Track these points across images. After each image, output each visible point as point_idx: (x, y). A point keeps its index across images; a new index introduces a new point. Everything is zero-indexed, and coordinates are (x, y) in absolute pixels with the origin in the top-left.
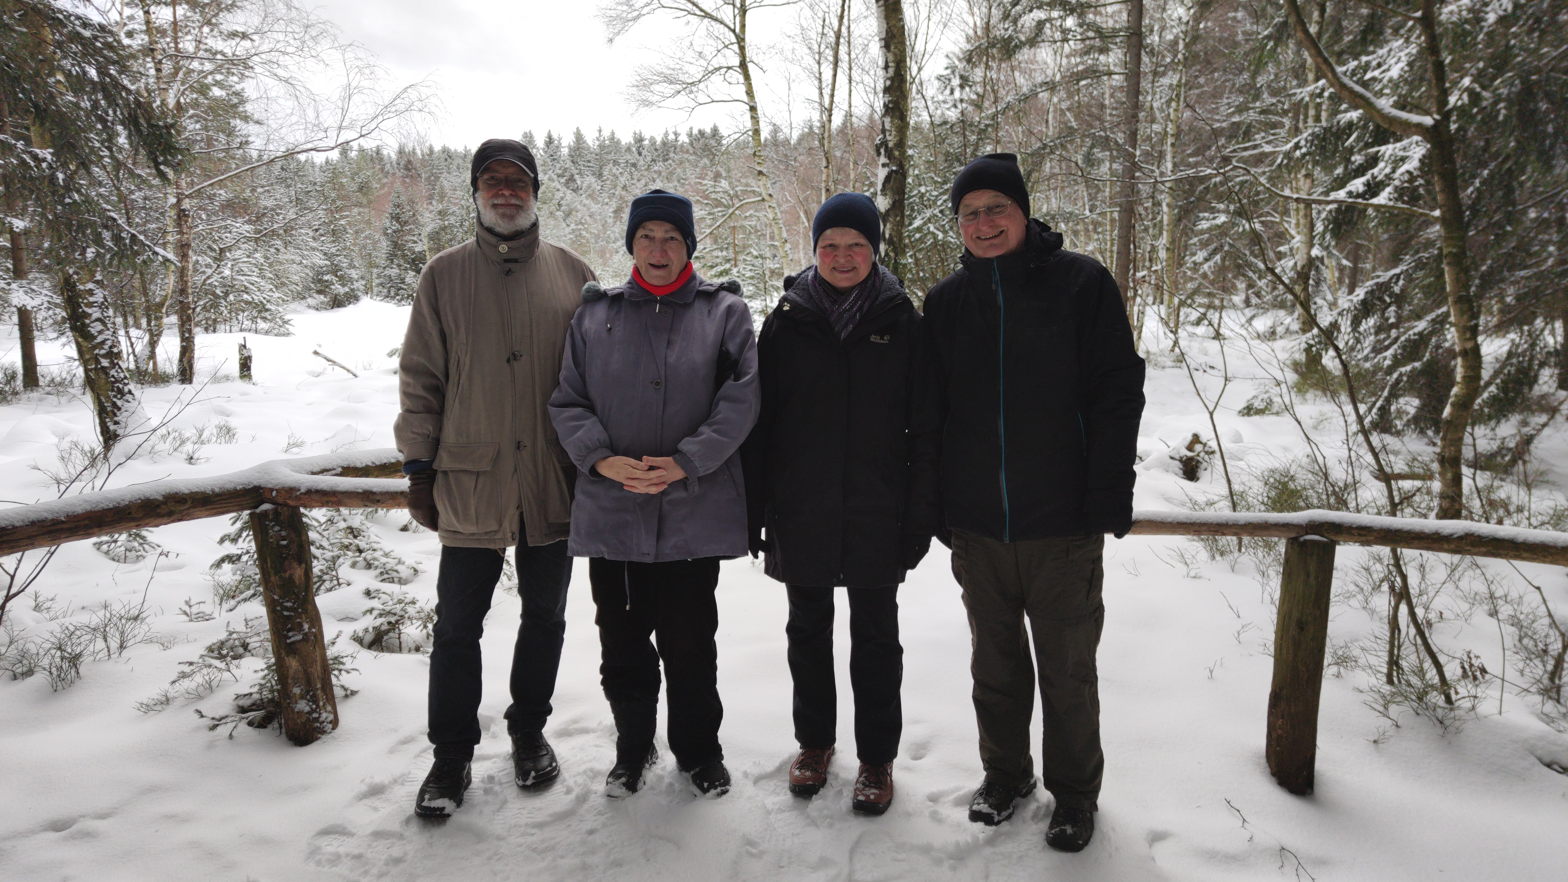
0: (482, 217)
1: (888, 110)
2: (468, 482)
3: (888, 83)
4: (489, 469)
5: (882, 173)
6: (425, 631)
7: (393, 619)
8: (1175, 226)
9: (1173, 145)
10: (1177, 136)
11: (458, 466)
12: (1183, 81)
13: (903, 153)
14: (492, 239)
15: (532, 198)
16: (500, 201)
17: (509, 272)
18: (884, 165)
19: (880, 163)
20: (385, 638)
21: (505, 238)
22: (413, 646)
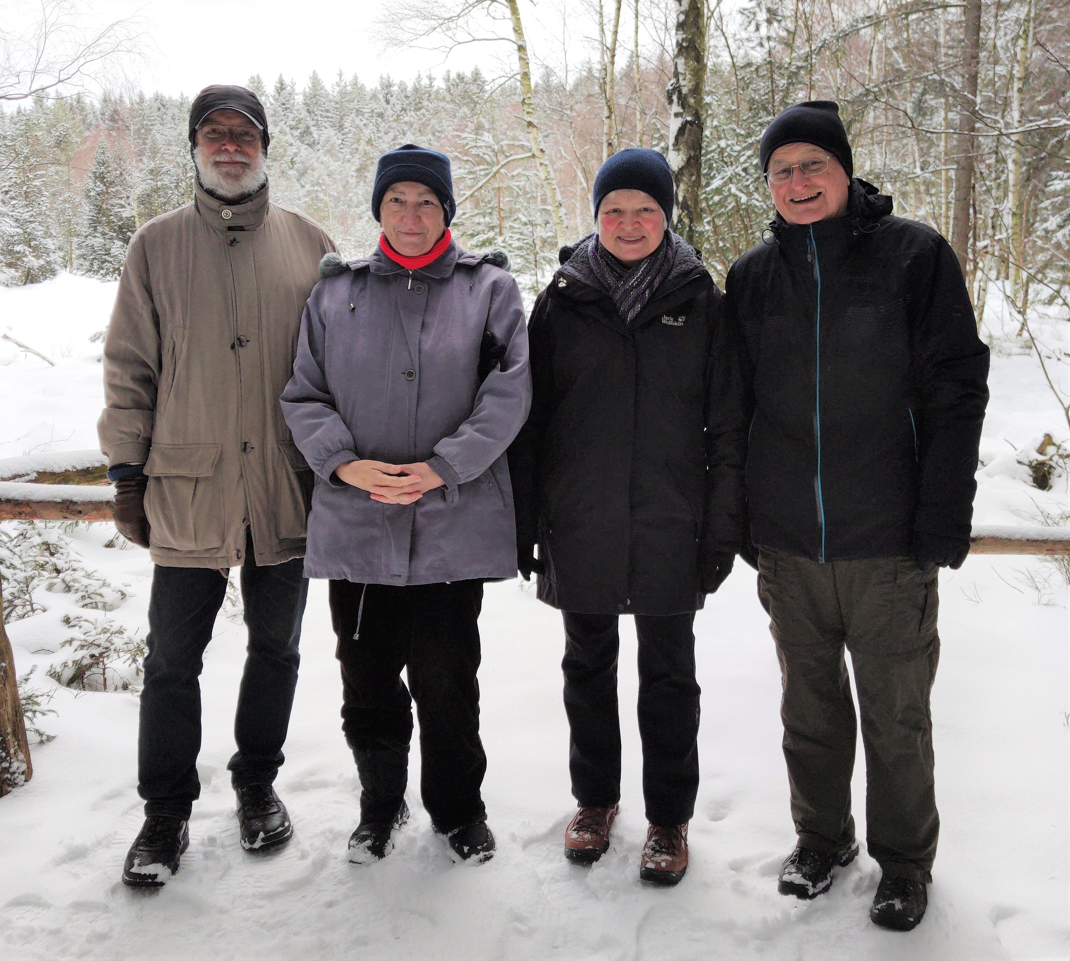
0: (202, 177)
1: (682, 49)
2: (186, 490)
3: (682, 17)
4: (210, 475)
5: (675, 125)
6: (134, 666)
7: (96, 652)
8: (1023, 187)
9: (1020, 90)
10: (1025, 79)
11: (174, 472)
12: (1032, 15)
13: (699, 101)
14: (215, 204)
15: (261, 155)
16: (223, 158)
17: (233, 242)
18: (676, 115)
19: (672, 112)
20: (87, 673)
21: (229, 202)
22: (120, 684)
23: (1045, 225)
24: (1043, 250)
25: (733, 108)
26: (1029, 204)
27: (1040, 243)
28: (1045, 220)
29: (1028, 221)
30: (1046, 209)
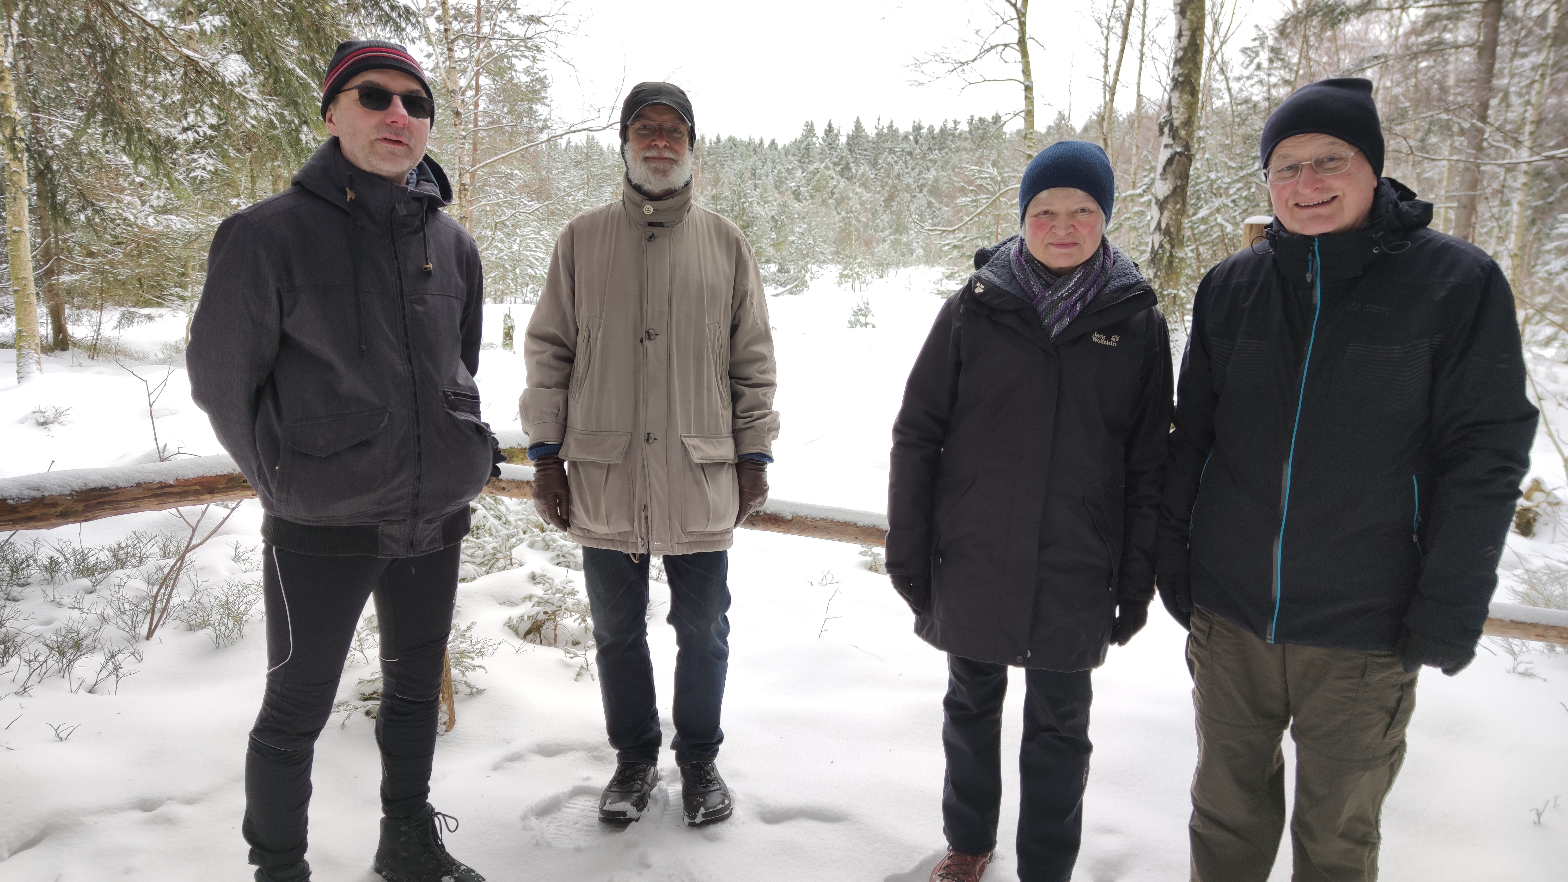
1: (1177, 85)
3: (1180, 54)
4: (619, 462)
5: (1164, 155)
11: (586, 457)
13: (1191, 134)
14: (638, 198)
16: (652, 154)
17: (651, 237)
18: (1167, 146)
19: (1163, 145)
21: (652, 197)
23: (1547, 268)
24: (1542, 292)
25: (1227, 142)
26: (1531, 247)
27: (1541, 284)
28: (1547, 263)
29: (1528, 264)
30: (1549, 252)
